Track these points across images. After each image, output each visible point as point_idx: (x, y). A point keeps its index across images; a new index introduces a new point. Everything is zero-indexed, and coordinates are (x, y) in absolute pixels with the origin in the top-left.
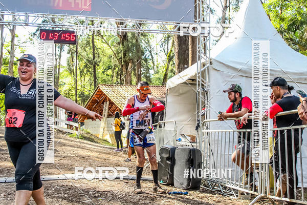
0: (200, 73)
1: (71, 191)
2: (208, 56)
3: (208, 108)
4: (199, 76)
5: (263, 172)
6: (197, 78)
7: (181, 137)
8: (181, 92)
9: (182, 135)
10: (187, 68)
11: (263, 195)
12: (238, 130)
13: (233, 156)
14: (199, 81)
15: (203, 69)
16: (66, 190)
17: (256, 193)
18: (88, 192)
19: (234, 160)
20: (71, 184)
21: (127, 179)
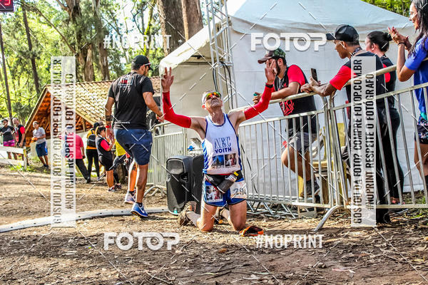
0: (216, 40)
1: (38, 243)
2: (224, 11)
3: (234, 92)
4: (213, 46)
5: (333, 172)
6: (211, 48)
7: (193, 144)
8: (183, 77)
9: (194, 139)
10: (183, 43)
11: (337, 206)
12: (287, 117)
13: (283, 157)
14: (214, 54)
15: (218, 34)
16: (30, 243)
17: (326, 206)
18: (66, 240)
19: (286, 163)
20: (35, 233)
21: (122, 216)
